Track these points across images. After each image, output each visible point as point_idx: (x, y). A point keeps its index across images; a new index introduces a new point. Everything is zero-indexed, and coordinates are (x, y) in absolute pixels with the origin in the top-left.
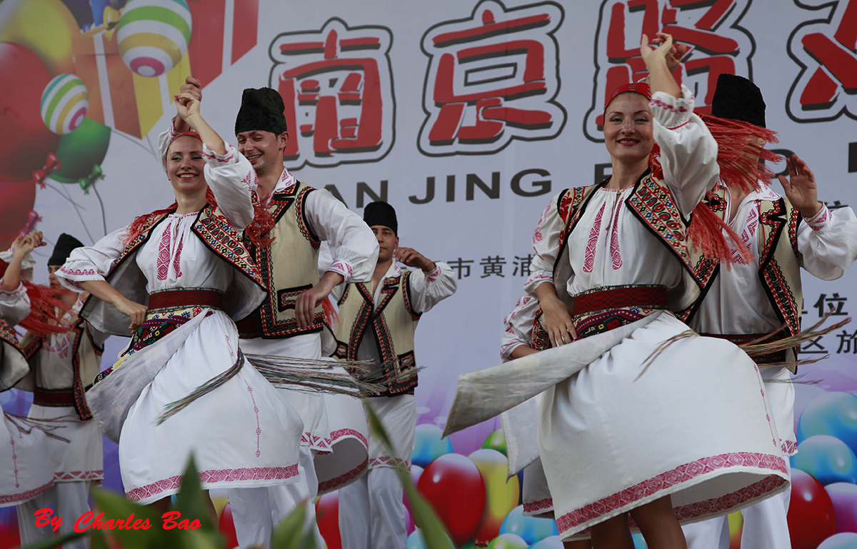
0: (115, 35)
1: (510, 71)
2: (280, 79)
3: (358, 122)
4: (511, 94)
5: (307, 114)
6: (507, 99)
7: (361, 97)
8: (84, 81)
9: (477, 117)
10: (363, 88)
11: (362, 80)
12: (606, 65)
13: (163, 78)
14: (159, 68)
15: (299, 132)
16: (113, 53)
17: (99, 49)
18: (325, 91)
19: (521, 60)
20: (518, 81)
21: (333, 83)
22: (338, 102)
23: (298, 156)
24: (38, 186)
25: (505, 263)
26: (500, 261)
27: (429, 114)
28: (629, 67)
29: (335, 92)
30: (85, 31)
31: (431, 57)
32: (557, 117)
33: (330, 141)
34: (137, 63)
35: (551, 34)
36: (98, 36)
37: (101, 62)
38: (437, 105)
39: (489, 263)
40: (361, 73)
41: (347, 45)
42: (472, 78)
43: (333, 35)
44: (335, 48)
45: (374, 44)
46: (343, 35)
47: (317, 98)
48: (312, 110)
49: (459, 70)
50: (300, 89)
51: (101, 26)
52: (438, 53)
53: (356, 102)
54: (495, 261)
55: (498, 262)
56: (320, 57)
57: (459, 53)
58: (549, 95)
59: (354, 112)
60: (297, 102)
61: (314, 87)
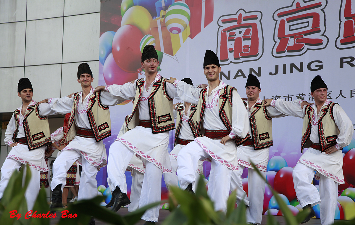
0: (164, 20)
1: (306, 24)
2: (221, 32)
3: (250, 47)
4: (307, 33)
5: (231, 44)
6: (305, 35)
7: (251, 37)
8: (154, 37)
9: (294, 42)
10: (251, 34)
11: (251, 31)
12: (344, 20)
13: (180, 34)
14: (179, 31)
15: (228, 51)
16: (164, 26)
17: (159, 25)
18: (238, 36)
19: (311, 20)
20: (310, 28)
21: (240, 32)
22: (242, 39)
23: (228, 59)
24: (139, 74)
25: (306, 96)
26: (303, 95)
27: (276, 42)
28: (353, 20)
29: (241, 36)
30: (154, 19)
31: (276, 21)
32: (325, 40)
33: (239, 54)
34: (171, 30)
35: (322, 10)
36: (158, 20)
37: (160, 29)
38: (279, 39)
39: (299, 96)
40: (251, 28)
41: (246, 19)
42: (292, 28)
43: (241, 15)
44: (241, 20)
45: (255, 18)
46: (244, 15)
47: (235, 38)
48: (233, 43)
49: (287, 25)
50: (229, 36)
51: (160, 17)
52: (279, 19)
53: (249, 39)
54: (302, 95)
55: (303, 96)
56: (235, 24)
57: (287, 19)
58: (322, 33)
59: (248, 43)
60: (227, 40)
61: (233, 34)
